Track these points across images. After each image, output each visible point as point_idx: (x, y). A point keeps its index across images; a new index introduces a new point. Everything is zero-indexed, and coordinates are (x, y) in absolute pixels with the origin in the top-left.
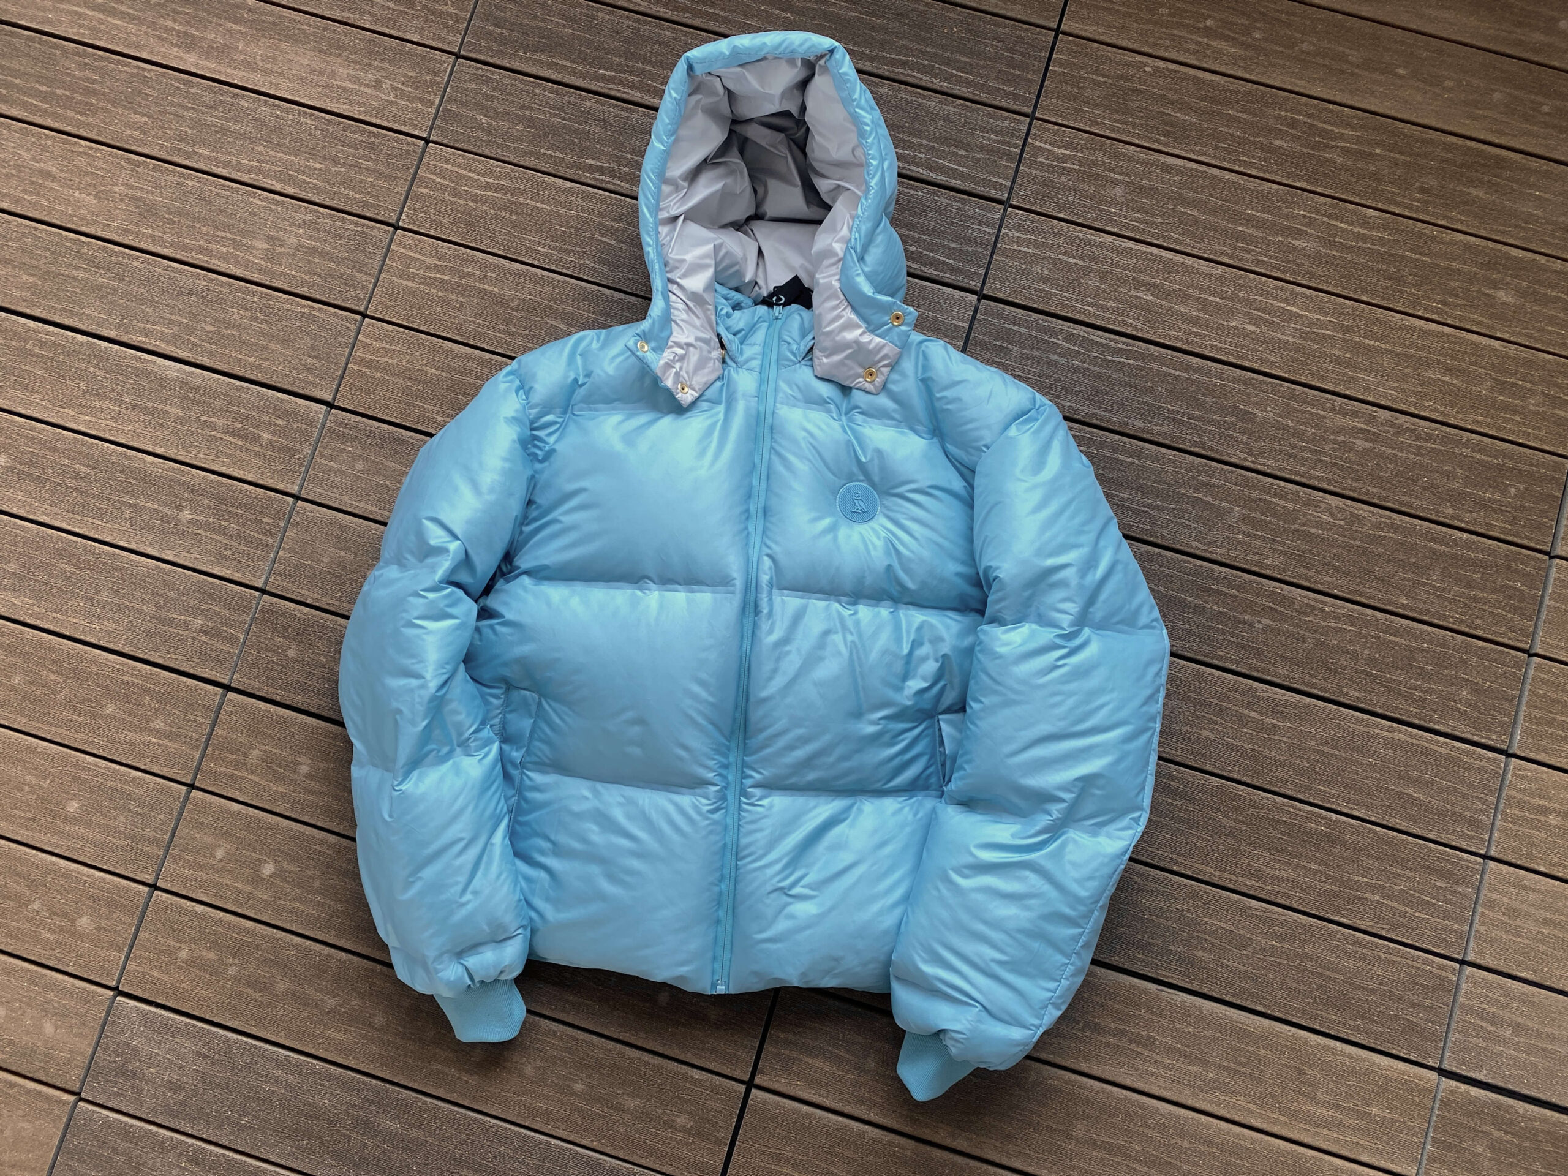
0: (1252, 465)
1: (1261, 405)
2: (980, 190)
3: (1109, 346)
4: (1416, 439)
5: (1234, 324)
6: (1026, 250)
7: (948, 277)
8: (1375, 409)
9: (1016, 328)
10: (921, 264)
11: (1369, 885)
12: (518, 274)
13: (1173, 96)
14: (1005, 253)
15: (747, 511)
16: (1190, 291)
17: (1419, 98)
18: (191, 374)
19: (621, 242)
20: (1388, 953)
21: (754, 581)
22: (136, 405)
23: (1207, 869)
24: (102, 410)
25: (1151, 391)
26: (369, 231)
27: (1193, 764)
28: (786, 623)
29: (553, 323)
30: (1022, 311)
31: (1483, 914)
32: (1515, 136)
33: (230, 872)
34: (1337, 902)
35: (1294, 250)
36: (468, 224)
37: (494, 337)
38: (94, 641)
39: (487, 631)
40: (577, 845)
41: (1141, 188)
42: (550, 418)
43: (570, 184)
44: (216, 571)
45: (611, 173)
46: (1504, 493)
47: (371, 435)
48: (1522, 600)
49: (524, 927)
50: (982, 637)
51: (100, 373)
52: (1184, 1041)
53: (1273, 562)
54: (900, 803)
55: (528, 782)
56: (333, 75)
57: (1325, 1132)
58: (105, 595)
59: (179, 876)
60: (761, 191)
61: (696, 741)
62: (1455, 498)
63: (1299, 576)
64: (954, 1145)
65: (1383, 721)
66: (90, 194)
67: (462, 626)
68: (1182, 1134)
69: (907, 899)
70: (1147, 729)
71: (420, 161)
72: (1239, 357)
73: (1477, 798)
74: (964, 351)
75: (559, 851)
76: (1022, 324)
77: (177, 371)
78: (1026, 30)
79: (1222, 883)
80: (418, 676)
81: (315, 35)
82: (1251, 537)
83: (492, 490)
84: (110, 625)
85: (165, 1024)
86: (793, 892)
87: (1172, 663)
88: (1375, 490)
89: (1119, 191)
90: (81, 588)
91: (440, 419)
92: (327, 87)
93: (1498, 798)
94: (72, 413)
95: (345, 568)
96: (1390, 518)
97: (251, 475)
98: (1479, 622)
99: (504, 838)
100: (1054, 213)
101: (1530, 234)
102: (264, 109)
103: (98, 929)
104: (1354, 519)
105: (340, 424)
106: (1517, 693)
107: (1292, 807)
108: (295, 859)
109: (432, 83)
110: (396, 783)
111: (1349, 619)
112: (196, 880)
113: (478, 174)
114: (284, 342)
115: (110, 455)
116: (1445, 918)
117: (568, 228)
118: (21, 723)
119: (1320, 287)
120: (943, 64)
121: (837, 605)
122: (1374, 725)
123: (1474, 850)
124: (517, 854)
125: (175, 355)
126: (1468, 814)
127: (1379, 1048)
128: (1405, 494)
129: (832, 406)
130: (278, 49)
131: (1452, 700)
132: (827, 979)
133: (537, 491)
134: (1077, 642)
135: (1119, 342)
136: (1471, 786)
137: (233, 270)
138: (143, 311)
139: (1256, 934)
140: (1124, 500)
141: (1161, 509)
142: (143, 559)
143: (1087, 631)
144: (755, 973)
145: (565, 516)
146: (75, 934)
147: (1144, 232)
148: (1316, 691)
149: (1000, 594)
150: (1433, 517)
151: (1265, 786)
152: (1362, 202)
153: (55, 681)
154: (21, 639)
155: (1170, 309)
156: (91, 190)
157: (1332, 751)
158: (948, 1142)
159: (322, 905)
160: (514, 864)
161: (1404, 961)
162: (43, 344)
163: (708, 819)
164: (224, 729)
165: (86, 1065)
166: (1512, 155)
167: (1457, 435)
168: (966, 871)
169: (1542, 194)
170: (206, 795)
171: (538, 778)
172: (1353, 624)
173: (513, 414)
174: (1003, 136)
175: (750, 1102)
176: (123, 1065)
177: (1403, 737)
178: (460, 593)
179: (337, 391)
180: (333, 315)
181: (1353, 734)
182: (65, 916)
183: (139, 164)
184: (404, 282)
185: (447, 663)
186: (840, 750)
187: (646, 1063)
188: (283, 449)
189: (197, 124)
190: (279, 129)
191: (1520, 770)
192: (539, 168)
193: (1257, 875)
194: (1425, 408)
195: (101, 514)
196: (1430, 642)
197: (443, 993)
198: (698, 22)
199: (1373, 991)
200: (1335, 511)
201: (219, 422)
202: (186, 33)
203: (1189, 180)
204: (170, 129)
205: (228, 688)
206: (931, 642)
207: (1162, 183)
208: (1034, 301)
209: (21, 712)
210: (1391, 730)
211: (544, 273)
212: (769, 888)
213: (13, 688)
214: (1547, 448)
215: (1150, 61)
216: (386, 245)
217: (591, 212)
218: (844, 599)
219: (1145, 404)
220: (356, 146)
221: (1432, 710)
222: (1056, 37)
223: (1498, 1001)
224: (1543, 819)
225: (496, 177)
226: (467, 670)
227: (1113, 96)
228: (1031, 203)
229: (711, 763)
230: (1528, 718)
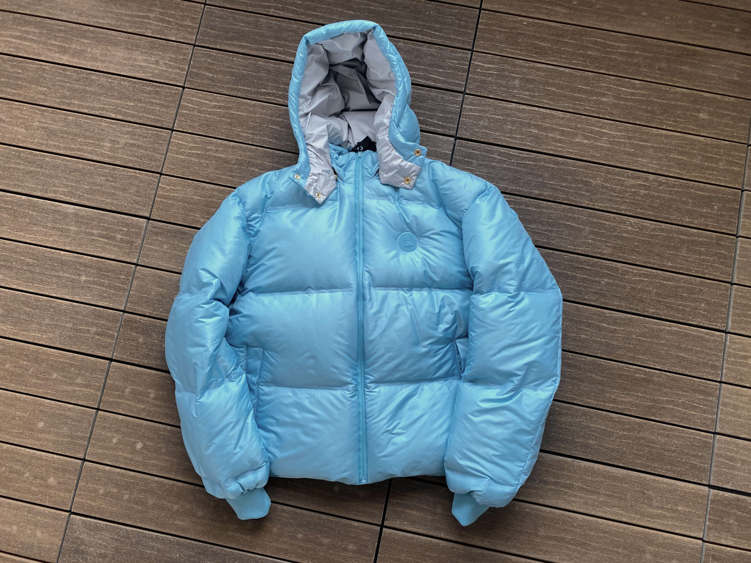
0: (592, 207)
1: (594, 177)
2: (451, 87)
3: (519, 156)
4: (668, 187)
5: (577, 140)
6: (475, 114)
7: (440, 130)
8: (647, 174)
9: (474, 152)
10: (426, 125)
11: (667, 401)
12: (234, 147)
13: (538, 35)
14: (466, 116)
15: (355, 251)
16: (555, 127)
17: (654, 26)
18: (79, 210)
19: (282, 127)
20: (679, 433)
21: (361, 284)
22: (54, 228)
23: (589, 401)
24: (38, 231)
25: (541, 176)
26: (160, 133)
27: (578, 351)
28: (379, 303)
29: (253, 169)
30: (476, 144)
31: (722, 409)
32: (701, 40)
33: (121, 449)
34: (654, 410)
35: (602, 103)
36: (207, 126)
37: (225, 179)
38: (44, 343)
39: (235, 321)
40: (288, 420)
41: (527, 80)
42: (256, 215)
43: (254, 102)
44: (100, 304)
45: (274, 95)
46: (712, 209)
47: (169, 231)
48: (725, 259)
49: (266, 462)
50: (473, 301)
51: (35, 213)
52: (587, 484)
53: (607, 252)
54: (441, 384)
55: (261, 392)
56: (135, 60)
57: (658, 521)
58: (47, 321)
59: (96, 453)
60: (346, 97)
61: (341, 364)
62: (689, 213)
63: (620, 257)
64: (482, 545)
65: (666, 322)
66: (22, 128)
67: (222, 319)
68: (591, 529)
69: (449, 429)
70: (556, 337)
71: (181, 98)
72: (581, 156)
73: (714, 354)
74: (450, 165)
75: (279, 423)
76: (478, 150)
77: (73, 209)
78: (465, 10)
79: (597, 407)
80: (203, 346)
81: (125, 41)
82: (595, 241)
83: (231, 253)
84: (51, 335)
85: (95, 525)
86: (394, 432)
87: (564, 304)
88: (651, 213)
89: (517, 82)
90: (35, 319)
91: (202, 220)
92: (132, 66)
93: (724, 354)
94: (23, 234)
95: (163, 297)
96: (660, 226)
97: (113, 256)
98: (706, 271)
99: (252, 420)
100: (487, 95)
101: (712, 85)
102: (103, 79)
103: (59, 483)
104: (643, 228)
105: (154, 227)
106: (728, 303)
107: (627, 367)
108: (152, 440)
109: (183, 60)
110: (198, 398)
111: (646, 275)
112: (104, 455)
113: (210, 101)
114: (124, 190)
115: (44, 253)
116: (704, 413)
117: (255, 123)
118: (12, 387)
119: (616, 119)
120: (428, 29)
121: (402, 292)
122: (663, 325)
123: (715, 379)
124: (260, 427)
125: (71, 201)
126: (710, 362)
127: (680, 478)
128: (666, 214)
129: (391, 197)
130: (108, 50)
131: (696, 309)
132: (414, 472)
133: (252, 251)
134: (518, 299)
135: (524, 154)
136: (711, 349)
137: (95, 158)
138: (53, 182)
139: (617, 430)
140: (533, 229)
141: (551, 231)
142: (64, 301)
143: (522, 293)
144: (380, 473)
145: (267, 262)
146: (48, 487)
147: (530, 100)
148: (633, 311)
149: (479, 280)
150: (680, 223)
151: (613, 359)
152: (632, 77)
153: (27, 365)
154: (8, 346)
155: (547, 136)
156: (23, 125)
157: (643, 339)
158: (479, 544)
159: (167, 460)
160: (259, 432)
161: (687, 435)
162: (6, 202)
163: (350, 401)
164: (111, 380)
165: (59, 550)
166: (700, 49)
167: (687, 183)
168: (476, 414)
169: (716, 66)
170: (105, 413)
171: (266, 389)
172: (647, 278)
173: (236, 215)
174: (459, 61)
175: (383, 535)
176: (77, 548)
177: (676, 329)
178: (220, 303)
179: (151, 211)
180: (146, 175)
181: (652, 330)
182: (42, 478)
183: (44, 111)
184: (179, 156)
185: (217, 338)
186: (410, 361)
187: (331, 521)
188: (127, 242)
189: (70, 89)
190: (112, 88)
191: (733, 339)
192: (239, 95)
193: (614, 401)
194: (671, 172)
195: (42, 282)
196: (684, 283)
197: (230, 498)
198: (309, 19)
199: (674, 451)
200: (634, 225)
201: (95, 232)
202: (62, 46)
203: (549, 73)
204: (59, 93)
205: (111, 360)
206: (448, 305)
207: (537, 76)
208: (482, 138)
209: (11, 381)
210: (670, 326)
211: (246, 146)
212: (382, 431)
213: (6, 370)
214: (730, 186)
215: (525, 19)
216: (168, 139)
217: (266, 114)
218: (405, 289)
219: (539, 182)
220: (150, 93)
221: (689, 315)
222: (480, 12)
223: (733, 450)
224: (746, 361)
225: (219, 102)
226: (227, 340)
227: (510, 37)
228: (476, 92)
229: (349, 374)
230: (734, 314)
